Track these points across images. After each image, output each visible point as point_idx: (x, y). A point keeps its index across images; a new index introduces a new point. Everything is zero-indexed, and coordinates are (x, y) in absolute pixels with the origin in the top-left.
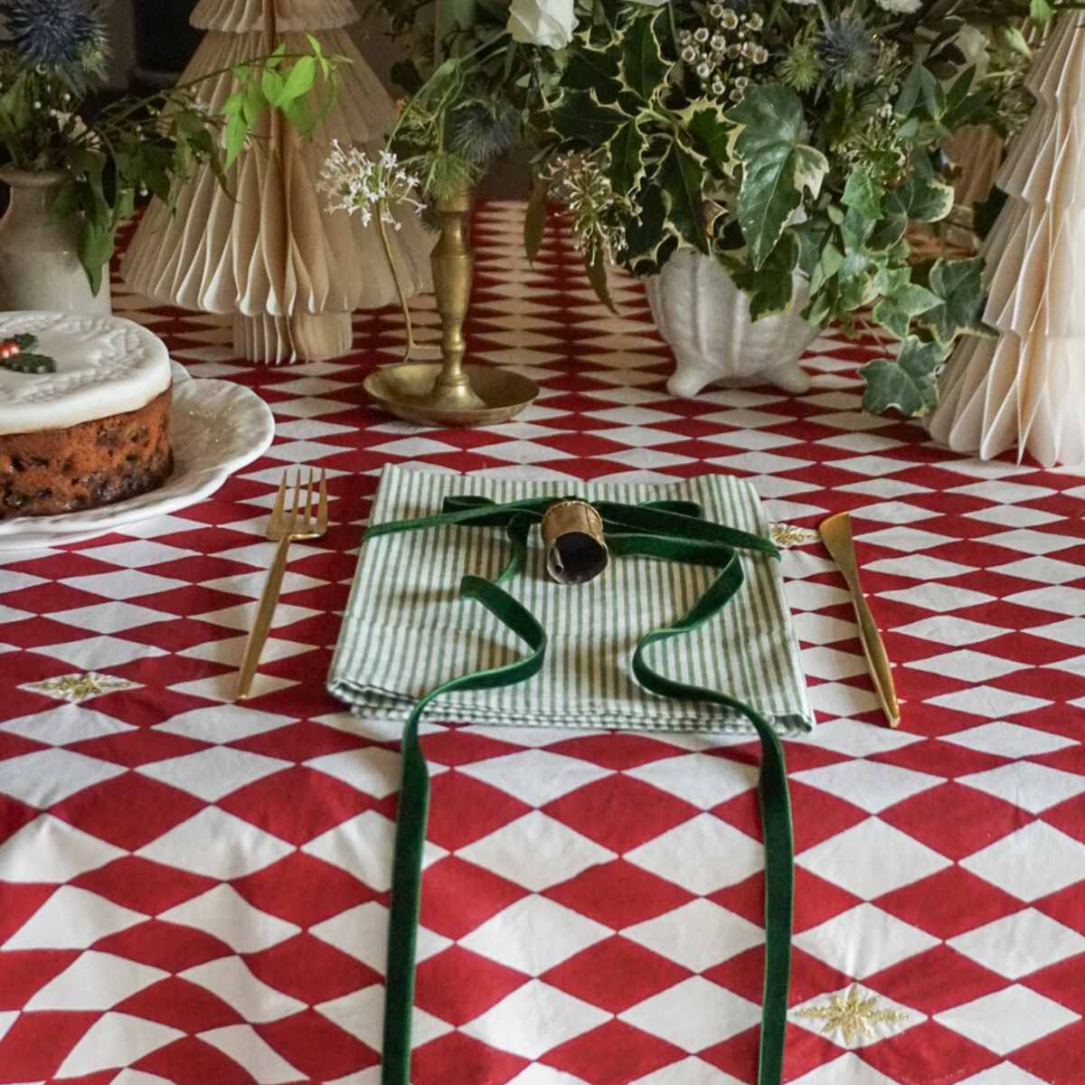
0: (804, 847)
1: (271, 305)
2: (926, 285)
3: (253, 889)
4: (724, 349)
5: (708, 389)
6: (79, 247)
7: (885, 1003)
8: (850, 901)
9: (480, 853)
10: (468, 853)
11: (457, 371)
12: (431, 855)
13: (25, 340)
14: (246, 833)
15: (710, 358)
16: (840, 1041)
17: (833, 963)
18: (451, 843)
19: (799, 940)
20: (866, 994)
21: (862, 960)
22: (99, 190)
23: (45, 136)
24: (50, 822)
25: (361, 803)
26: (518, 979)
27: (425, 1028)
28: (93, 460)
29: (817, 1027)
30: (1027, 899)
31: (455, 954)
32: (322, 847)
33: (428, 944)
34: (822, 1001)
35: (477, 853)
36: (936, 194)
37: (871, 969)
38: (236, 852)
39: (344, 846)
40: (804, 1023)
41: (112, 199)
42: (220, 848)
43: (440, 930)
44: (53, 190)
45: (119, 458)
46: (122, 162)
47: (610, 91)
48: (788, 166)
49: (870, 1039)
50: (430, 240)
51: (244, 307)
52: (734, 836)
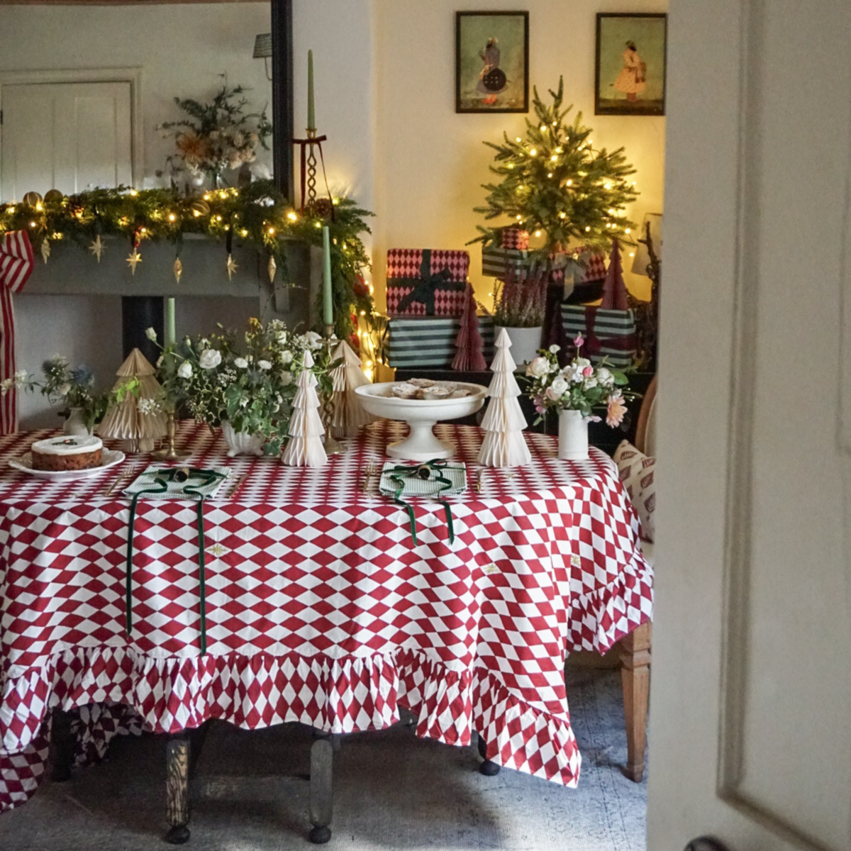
0: (205, 514)
1: (130, 436)
2: (276, 426)
3: (104, 524)
4: (238, 445)
5: (237, 455)
6: (86, 424)
7: (223, 547)
8: (214, 525)
9: (146, 516)
10: (144, 516)
11: (173, 449)
12: (136, 517)
13: (71, 440)
14: (103, 513)
15: (236, 448)
16: (216, 555)
17: (212, 538)
18: (140, 514)
19: (205, 533)
20: (220, 545)
21: (218, 538)
22: (92, 411)
23: (80, 399)
24: (68, 512)
25: (124, 507)
26: (153, 542)
27: (135, 552)
28: (83, 461)
29: (211, 552)
30: (247, 523)
31: (141, 536)
32: (116, 516)
33: (135, 534)
34: (211, 547)
35: (145, 516)
36: (276, 407)
37: (220, 539)
38: (101, 517)
39: (121, 515)
40: (209, 552)
41: (94, 412)
42: (98, 516)
43: (138, 531)
44: (81, 411)
45: (89, 462)
46: (97, 404)
47: (197, 386)
48: (239, 401)
49: (221, 555)
50: (166, 420)
51: (124, 436)
52: (192, 512)
